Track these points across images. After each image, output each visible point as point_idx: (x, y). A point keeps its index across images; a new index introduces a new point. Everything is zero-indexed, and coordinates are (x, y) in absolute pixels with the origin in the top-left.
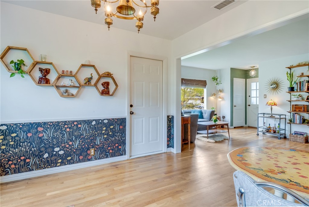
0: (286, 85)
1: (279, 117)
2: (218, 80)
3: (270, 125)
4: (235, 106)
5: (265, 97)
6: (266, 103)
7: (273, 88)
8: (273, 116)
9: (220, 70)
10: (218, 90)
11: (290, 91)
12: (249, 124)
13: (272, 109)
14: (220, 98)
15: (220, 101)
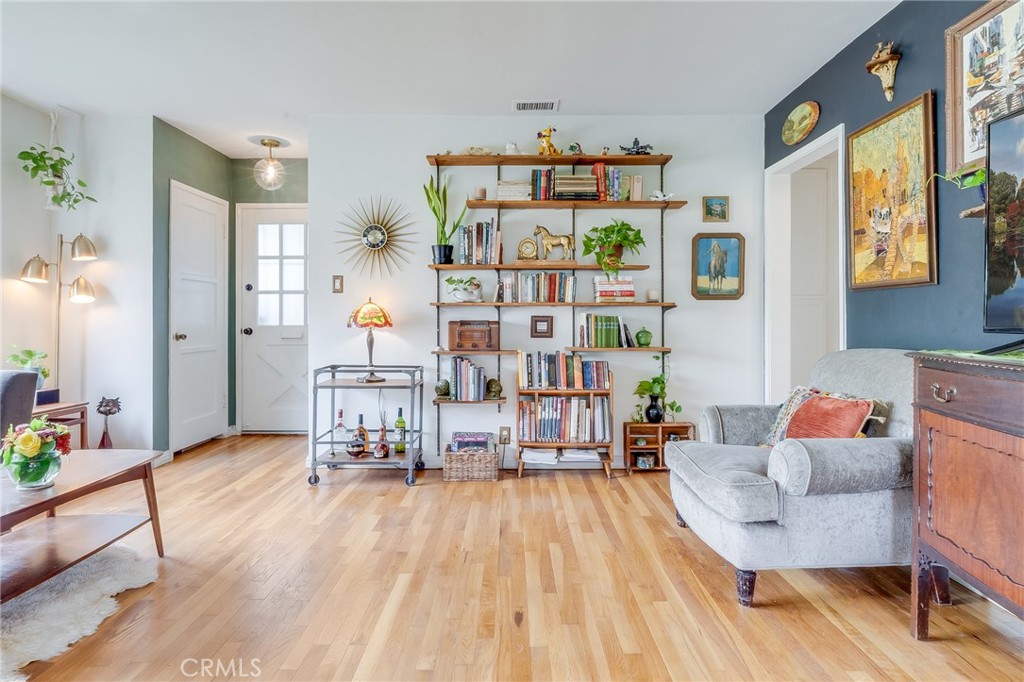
0: (421, 233)
1: (405, 378)
2: (71, 173)
3: (361, 422)
4: (179, 337)
5: (338, 284)
6: (346, 318)
7: (374, 246)
8: (379, 375)
9: (82, 117)
10: (69, 238)
11: (441, 263)
12: (247, 420)
13: (371, 343)
14: (87, 288)
15: (85, 308)
